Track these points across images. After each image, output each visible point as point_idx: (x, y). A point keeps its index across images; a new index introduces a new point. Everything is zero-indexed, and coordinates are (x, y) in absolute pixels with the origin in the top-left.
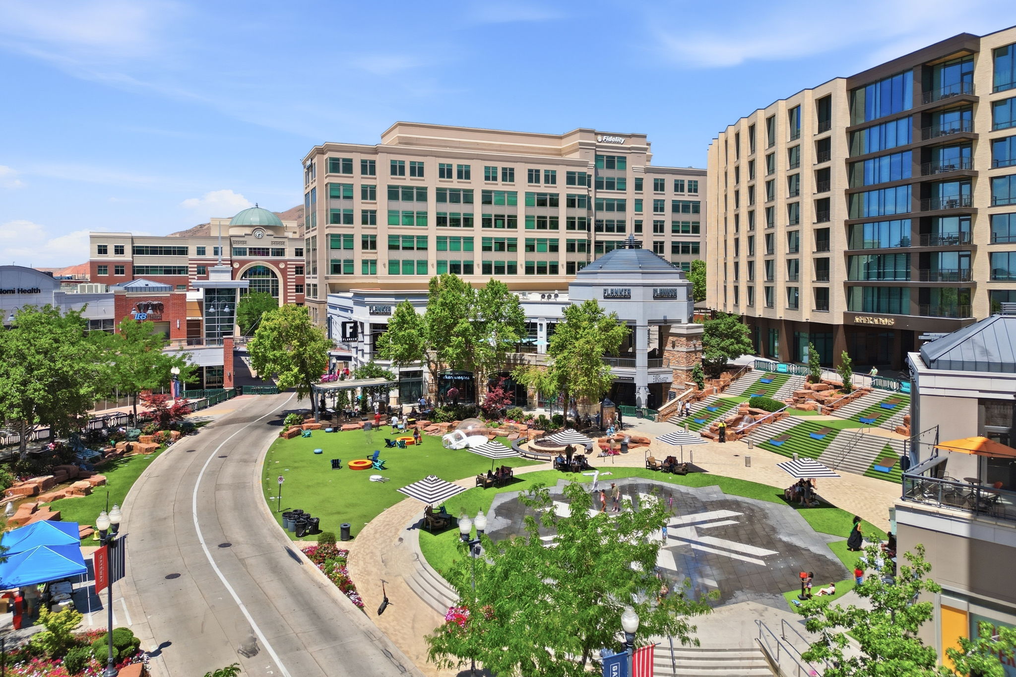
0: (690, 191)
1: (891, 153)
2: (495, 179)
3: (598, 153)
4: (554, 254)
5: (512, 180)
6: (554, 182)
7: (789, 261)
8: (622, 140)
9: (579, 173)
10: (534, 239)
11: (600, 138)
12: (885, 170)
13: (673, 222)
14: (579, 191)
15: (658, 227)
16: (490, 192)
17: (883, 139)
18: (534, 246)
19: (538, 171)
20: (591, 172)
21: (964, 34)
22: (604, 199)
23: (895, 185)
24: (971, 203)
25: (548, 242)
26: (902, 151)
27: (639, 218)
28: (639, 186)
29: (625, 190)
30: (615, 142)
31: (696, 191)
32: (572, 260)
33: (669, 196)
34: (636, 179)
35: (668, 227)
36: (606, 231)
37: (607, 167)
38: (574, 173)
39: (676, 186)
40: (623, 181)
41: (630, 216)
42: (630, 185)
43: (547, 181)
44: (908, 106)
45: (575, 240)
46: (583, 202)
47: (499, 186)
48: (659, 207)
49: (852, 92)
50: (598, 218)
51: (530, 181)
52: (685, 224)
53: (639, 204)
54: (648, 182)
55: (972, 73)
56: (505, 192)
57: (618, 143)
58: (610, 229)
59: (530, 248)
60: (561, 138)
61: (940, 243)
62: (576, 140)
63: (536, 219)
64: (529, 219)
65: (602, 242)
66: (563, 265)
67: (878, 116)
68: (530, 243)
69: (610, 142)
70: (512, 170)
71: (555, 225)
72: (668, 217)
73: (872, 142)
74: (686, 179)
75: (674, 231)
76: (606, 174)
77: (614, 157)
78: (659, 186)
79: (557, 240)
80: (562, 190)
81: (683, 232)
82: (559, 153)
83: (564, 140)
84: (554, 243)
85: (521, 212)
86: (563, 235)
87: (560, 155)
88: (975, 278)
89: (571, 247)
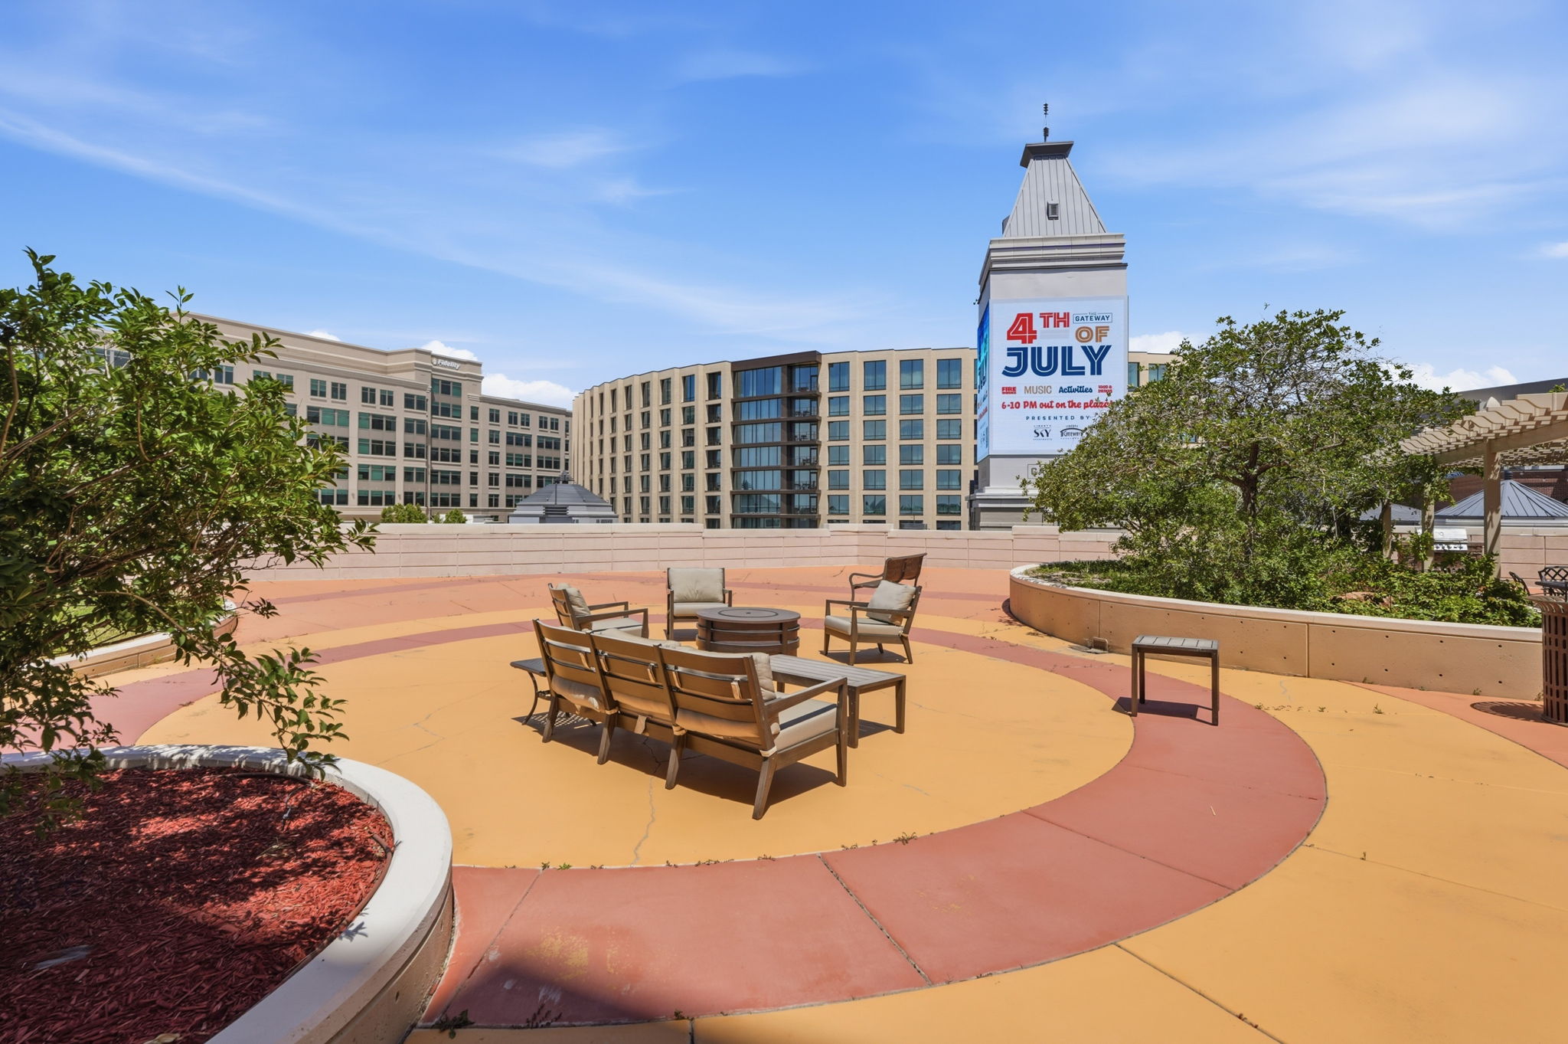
0: (523, 424)
1: (765, 422)
2: (323, 394)
3: (434, 377)
4: (389, 483)
5: (343, 397)
6: (391, 404)
7: (642, 498)
8: (458, 366)
9: (418, 396)
10: (368, 466)
11: (435, 361)
12: (761, 433)
13: (507, 454)
14: (416, 415)
15: (494, 459)
16: (318, 409)
17: (758, 411)
18: (367, 473)
19: (373, 390)
20: (428, 396)
21: (815, 352)
22: (439, 426)
23: (768, 445)
24: (817, 461)
25: (384, 470)
26: (773, 421)
27: (475, 448)
28: (474, 415)
29: (460, 417)
30: (450, 367)
31: (528, 425)
32: (409, 490)
33: (504, 428)
34: (472, 407)
35: (503, 459)
36: (442, 460)
37: (442, 392)
38: (413, 396)
39: (510, 418)
40: (458, 409)
41: (465, 446)
42: (466, 413)
43: (383, 402)
44: (778, 390)
45: (413, 468)
46: (421, 427)
47: (328, 403)
48: (494, 438)
49: (734, 373)
50: (434, 446)
51: (364, 400)
52: (519, 456)
53: (474, 433)
54: (484, 412)
55: (817, 376)
56: (335, 410)
57: (453, 368)
58: (445, 458)
59: (363, 475)
60: (386, 354)
61: (797, 488)
62: (412, 360)
63: (370, 443)
64: (362, 443)
65: (437, 472)
66: (399, 496)
67: (755, 395)
68: (363, 470)
69: (445, 366)
70: (344, 386)
71: (391, 451)
72: (502, 449)
73: (749, 413)
74: (520, 412)
75: (508, 464)
76: (442, 399)
77: (449, 382)
78: (494, 417)
79: (394, 468)
80: (399, 412)
81: (517, 465)
82: (385, 370)
83: (389, 357)
84: (390, 471)
85: (354, 433)
86: (400, 462)
87: (386, 373)
88: (820, 512)
89: (408, 475)
